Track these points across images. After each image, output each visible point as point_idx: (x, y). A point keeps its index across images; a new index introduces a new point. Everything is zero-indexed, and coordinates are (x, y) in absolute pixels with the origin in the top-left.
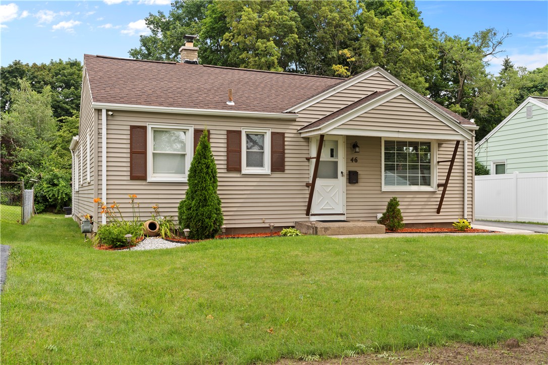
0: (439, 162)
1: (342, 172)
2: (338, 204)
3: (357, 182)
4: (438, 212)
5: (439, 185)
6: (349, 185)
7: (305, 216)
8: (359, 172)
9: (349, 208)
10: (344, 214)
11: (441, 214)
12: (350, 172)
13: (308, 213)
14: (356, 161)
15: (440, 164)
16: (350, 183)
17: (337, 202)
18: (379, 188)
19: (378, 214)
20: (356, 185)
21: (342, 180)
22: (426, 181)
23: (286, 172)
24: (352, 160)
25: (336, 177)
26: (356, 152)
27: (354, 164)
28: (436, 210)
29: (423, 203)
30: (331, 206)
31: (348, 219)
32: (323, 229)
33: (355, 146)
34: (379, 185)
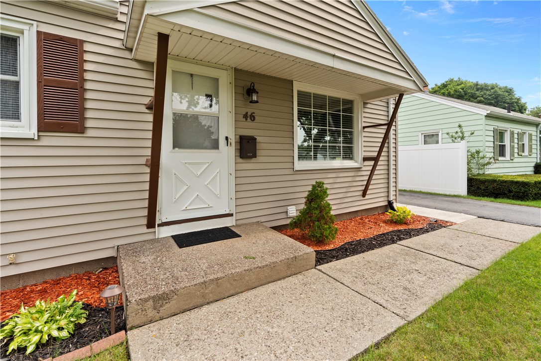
0: (364, 127)
1: (227, 138)
2: (219, 198)
3: (254, 156)
4: (364, 194)
5: (365, 159)
6: (241, 160)
7: (145, 230)
8: (259, 139)
9: (241, 202)
10: (231, 215)
11: (367, 197)
12: (241, 138)
13: (151, 223)
14: (253, 118)
15: (366, 130)
16: (242, 157)
17: (217, 192)
18: (290, 165)
19: (288, 208)
20: (253, 160)
21: (227, 153)
22: (348, 154)
23: (89, 133)
24: (245, 116)
25: (215, 146)
26: (252, 102)
27: (249, 123)
28: (361, 193)
29: (347, 185)
30: (205, 203)
31: (239, 222)
32: (151, 303)
33: (250, 91)
34: (290, 159)
